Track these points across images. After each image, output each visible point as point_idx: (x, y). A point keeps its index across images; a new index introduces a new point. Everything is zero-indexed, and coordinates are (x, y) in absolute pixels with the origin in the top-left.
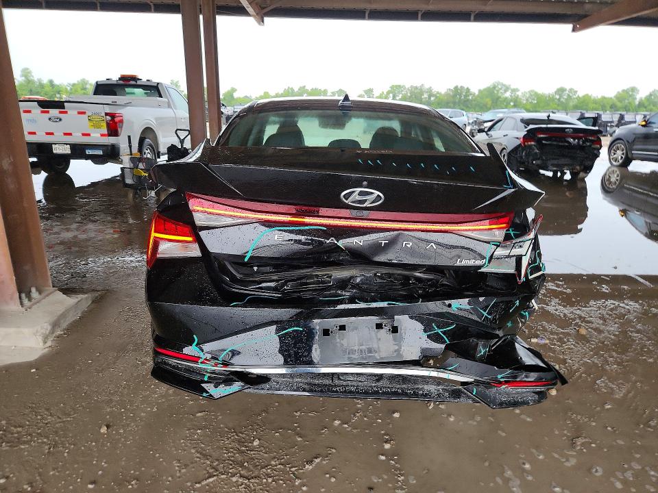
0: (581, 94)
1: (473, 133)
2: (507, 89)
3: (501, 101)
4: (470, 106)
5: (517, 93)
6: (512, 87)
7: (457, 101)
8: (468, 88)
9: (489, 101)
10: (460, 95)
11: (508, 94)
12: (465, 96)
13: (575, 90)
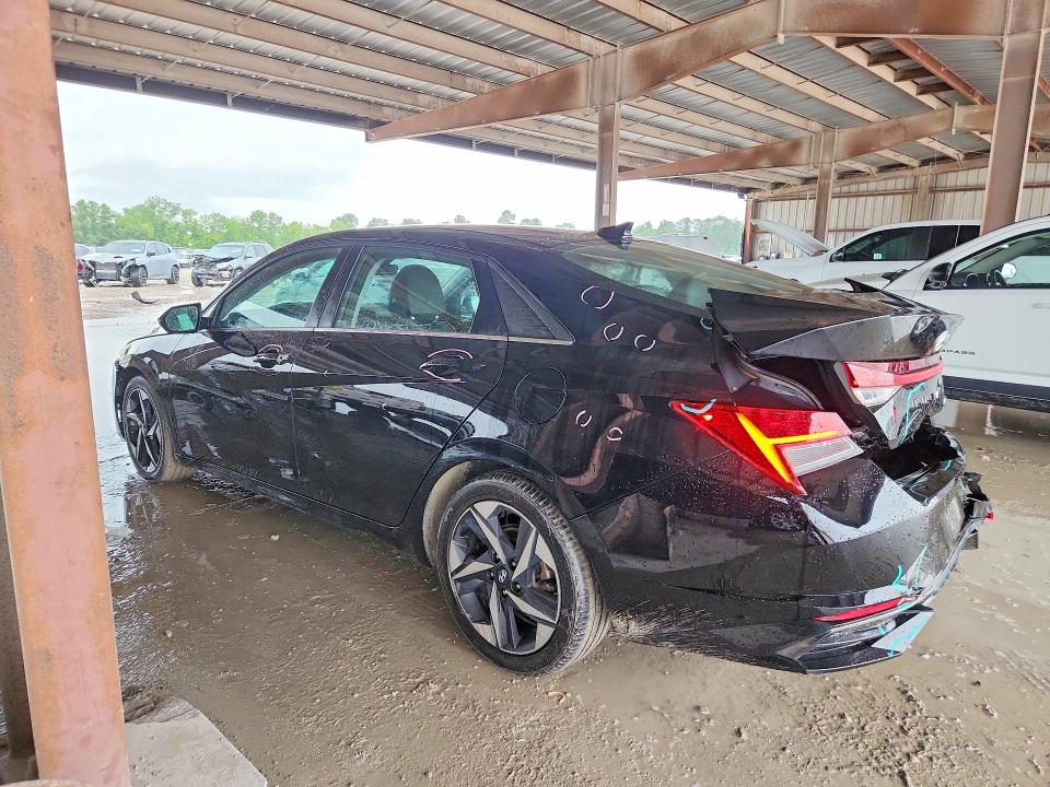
0: (287, 221)
1: (199, 279)
2: (175, 210)
3: (170, 229)
4: (114, 234)
5: (194, 217)
6: (183, 207)
7: (89, 226)
8: (104, 206)
9: (147, 226)
10: (92, 215)
11: (179, 218)
12: (103, 218)
13: (279, 215)
